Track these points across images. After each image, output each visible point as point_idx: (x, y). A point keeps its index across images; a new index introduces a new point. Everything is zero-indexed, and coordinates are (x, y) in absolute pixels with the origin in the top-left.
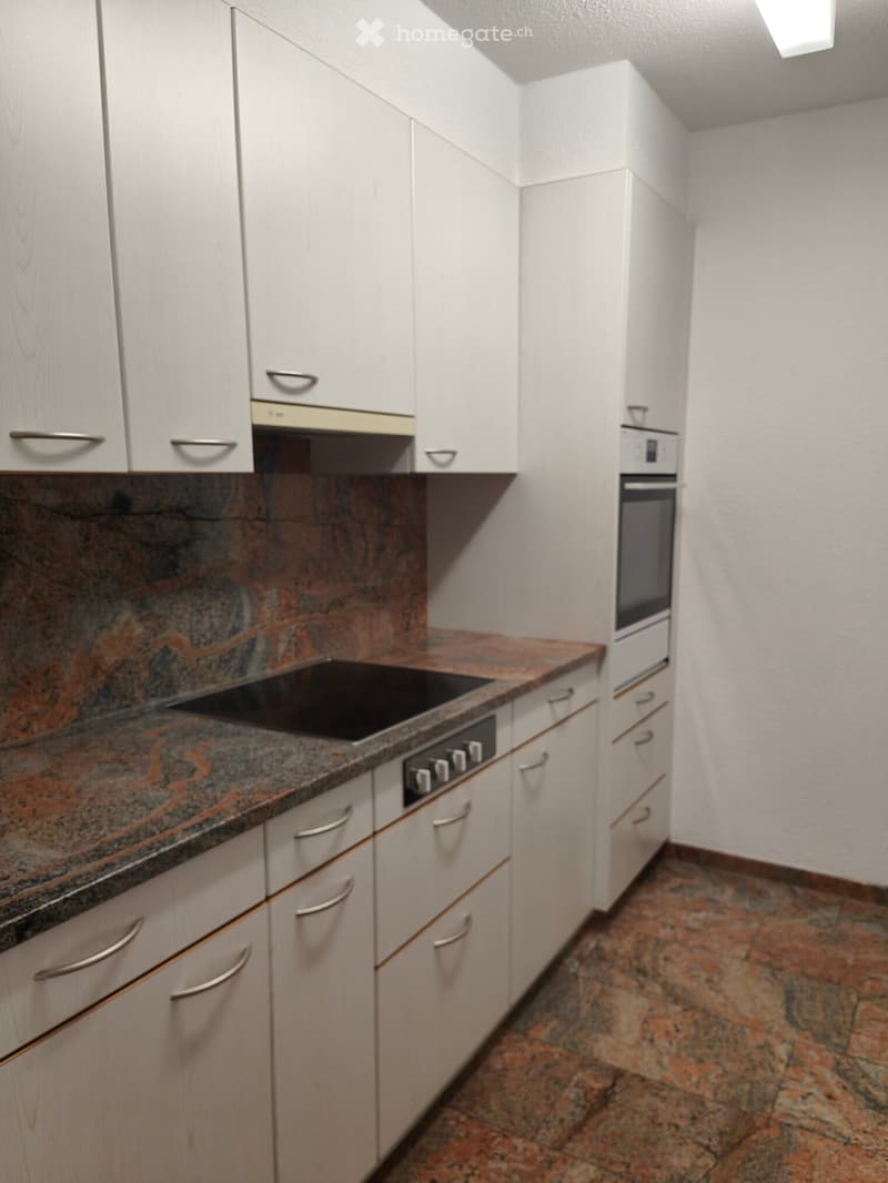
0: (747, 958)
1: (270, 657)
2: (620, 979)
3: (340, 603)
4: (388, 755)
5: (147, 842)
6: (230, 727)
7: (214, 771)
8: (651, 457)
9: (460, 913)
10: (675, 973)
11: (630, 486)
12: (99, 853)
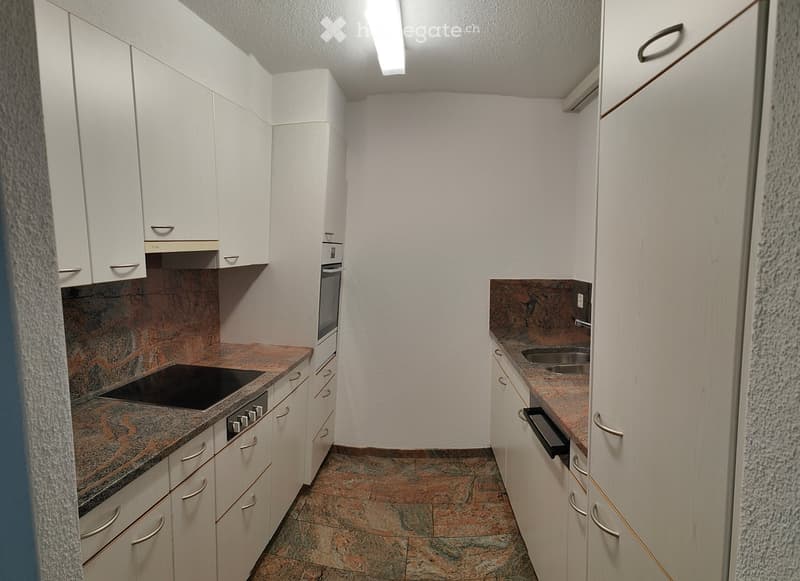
0: (370, 498)
1: (146, 365)
2: (318, 519)
3: (177, 334)
4: (221, 416)
5: (120, 469)
6: (137, 405)
7: (137, 430)
8: (333, 256)
9: (250, 494)
10: (343, 513)
11: (325, 271)
12: (98, 476)
